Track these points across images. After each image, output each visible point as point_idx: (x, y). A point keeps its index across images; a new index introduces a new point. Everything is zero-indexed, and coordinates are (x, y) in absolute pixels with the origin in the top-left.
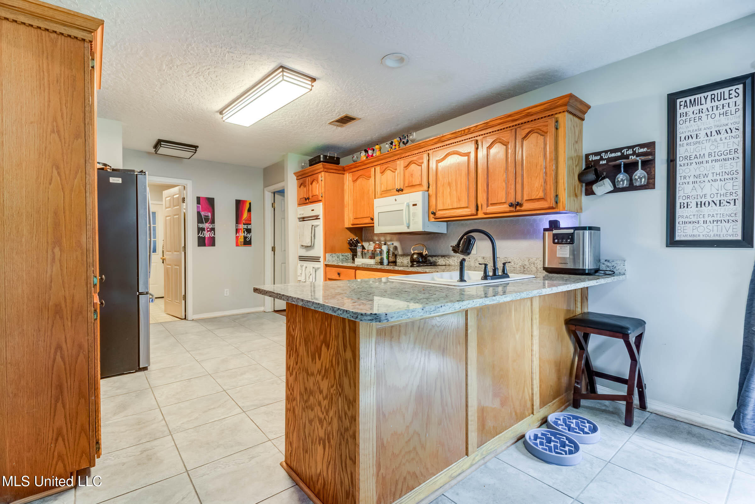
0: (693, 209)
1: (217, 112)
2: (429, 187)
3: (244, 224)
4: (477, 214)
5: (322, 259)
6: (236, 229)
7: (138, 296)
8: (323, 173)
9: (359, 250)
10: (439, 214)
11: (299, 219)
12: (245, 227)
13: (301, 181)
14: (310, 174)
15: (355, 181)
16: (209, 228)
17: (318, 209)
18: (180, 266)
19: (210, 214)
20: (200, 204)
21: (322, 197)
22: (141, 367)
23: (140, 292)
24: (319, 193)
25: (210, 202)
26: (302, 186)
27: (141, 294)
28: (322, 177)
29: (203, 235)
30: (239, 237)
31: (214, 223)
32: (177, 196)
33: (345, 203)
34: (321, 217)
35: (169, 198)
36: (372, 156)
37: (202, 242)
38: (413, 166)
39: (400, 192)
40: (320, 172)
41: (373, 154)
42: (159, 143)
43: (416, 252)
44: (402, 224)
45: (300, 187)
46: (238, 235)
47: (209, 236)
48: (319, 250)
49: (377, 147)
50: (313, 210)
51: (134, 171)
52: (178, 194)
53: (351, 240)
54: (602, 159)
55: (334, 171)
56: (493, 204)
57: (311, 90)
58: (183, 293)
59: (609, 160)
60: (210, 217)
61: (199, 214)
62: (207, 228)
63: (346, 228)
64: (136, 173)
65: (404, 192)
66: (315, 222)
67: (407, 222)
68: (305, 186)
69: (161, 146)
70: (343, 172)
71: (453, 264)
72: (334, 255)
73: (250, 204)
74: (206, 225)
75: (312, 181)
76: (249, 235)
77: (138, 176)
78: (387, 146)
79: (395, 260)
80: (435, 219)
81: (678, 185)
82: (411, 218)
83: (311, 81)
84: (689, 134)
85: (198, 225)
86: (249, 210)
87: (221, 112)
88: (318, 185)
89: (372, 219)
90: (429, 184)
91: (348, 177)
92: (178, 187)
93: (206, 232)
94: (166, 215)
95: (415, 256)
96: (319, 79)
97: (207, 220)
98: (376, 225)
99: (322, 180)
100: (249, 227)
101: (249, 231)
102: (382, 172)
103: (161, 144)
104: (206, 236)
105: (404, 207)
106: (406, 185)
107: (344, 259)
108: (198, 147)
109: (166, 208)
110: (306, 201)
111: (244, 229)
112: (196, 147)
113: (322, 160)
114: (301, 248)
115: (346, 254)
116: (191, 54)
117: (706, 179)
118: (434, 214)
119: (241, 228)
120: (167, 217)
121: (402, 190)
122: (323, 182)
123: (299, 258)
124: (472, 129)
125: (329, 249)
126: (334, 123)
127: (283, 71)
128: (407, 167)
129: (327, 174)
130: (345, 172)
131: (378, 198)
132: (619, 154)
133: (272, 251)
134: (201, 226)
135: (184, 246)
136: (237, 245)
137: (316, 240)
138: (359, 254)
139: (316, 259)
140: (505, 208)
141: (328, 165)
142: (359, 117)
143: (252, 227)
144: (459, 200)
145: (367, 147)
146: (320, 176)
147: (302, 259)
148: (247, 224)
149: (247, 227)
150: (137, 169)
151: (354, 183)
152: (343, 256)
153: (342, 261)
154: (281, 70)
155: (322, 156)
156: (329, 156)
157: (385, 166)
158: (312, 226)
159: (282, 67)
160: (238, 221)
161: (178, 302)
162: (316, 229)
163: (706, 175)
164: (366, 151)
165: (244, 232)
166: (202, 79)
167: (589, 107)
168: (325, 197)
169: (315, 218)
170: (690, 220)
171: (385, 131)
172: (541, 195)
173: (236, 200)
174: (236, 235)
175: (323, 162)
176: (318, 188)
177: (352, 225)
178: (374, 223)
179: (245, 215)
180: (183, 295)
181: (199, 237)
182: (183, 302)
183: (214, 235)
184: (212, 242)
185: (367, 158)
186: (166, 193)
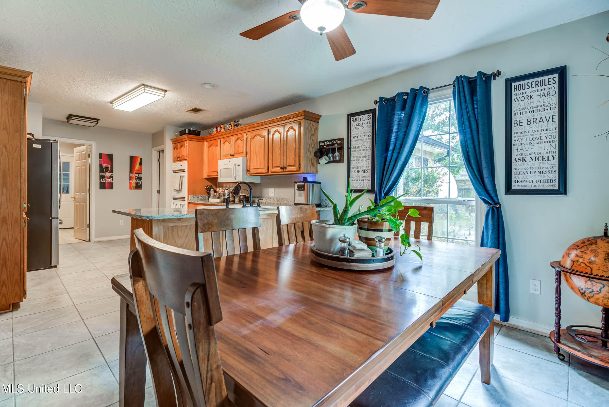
0: (356, 173)
1: (109, 102)
2: (247, 155)
3: (136, 174)
4: (268, 173)
5: (186, 199)
6: (130, 177)
7: (51, 220)
8: (188, 141)
9: (212, 193)
10: (252, 171)
11: (173, 171)
12: (137, 175)
13: (175, 145)
14: (180, 141)
15: (209, 147)
16: (108, 176)
17: (185, 165)
18: (86, 203)
19: (109, 166)
20: (102, 159)
21: (187, 157)
22: (52, 265)
23: (52, 217)
24: (185, 154)
25: (110, 157)
26: (175, 149)
27: (54, 218)
28: (187, 144)
29: (104, 181)
30: (132, 182)
31: (113, 172)
32: (85, 152)
33: (204, 161)
34: (186, 170)
35: (79, 153)
36: (220, 131)
37: (103, 186)
38: (239, 141)
39: (233, 157)
40: (186, 141)
41: (220, 130)
42: (70, 117)
43: (242, 194)
44: (232, 177)
45: (174, 149)
46: (131, 181)
47: (108, 182)
48: (184, 193)
49: (222, 126)
50: (181, 166)
51: (50, 140)
52: (85, 151)
53: (208, 186)
54: (325, 145)
55: (196, 140)
56: (275, 167)
57: (164, 97)
58: (88, 223)
59: (328, 145)
60: (110, 168)
61: (101, 166)
62: (107, 176)
63: (204, 178)
64: (51, 142)
65: (235, 157)
66: (182, 174)
67: (235, 176)
68: (177, 149)
69: (71, 119)
70: (203, 141)
71: (263, 202)
72: (195, 196)
73: (141, 159)
74: (106, 174)
75: (181, 146)
76: (140, 182)
77: (53, 143)
78: (227, 126)
79: (234, 200)
80: (250, 174)
81: (351, 161)
82: (237, 173)
83: (164, 92)
84: (355, 135)
85: (100, 174)
86: (140, 164)
87: (111, 103)
88: (184, 149)
89: (218, 173)
90: (247, 152)
91: (206, 144)
92: (85, 146)
93: (106, 179)
94: (76, 166)
95: (242, 197)
96: (168, 91)
97: (107, 170)
98: (219, 177)
99: (187, 146)
100: (140, 175)
101: (140, 178)
102: (224, 143)
103: (71, 118)
104: (106, 182)
105: (232, 166)
106: (236, 152)
107: (203, 199)
108: (99, 120)
109: (76, 160)
110: (178, 159)
111: (136, 177)
112: (98, 120)
113: (187, 132)
114: (174, 191)
115: (204, 196)
116: (86, 77)
117: (360, 159)
118: (249, 171)
119: (133, 176)
120: (77, 167)
121: (234, 155)
122: (188, 147)
123: (173, 198)
124: (266, 123)
125: (191, 192)
126: (189, 111)
127: (144, 87)
128: (236, 141)
129: (190, 142)
130: (204, 141)
131: (222, 159)
132: (331, 143)
133: (158, 193)
134: (102, 174)
135: (89, 188)
136: (130, 188)
137: (183, 186)
138: (212, 195)
139: (182, 199)
140: (279, 169)
141: (191, 136)
142: (204, 109)
143: (143, 175)
144: (260, 164)
145: (217, 125)
146: (186, 143)
147: (175, 198)
148: (138, 174)
149: (138, 176)
150: (52, 138)
151: (209, 149)
152: (201, 197)
153: (201, 200)
154: (143, 86)
155: (187, 130)
156: (192, 130)
157: (225, 139)
158: (180, 176)
159: (143, 85)
160: (131, 171)
161: (84, 229)
162: (183, 178)
163: (360, 157)
164: (217, 128)
165: (136, 179)
166: (95, 87)
167: (321, 116)
168: (189, 158)
169: (183, 171)
170: (355, 179)
171: (227, 116)
172: (293, 163)
173: (130, 156)
174: (130, 181)
175: (188, 134)
176: (185, 151)
177: (208, 176)
178: (218, 176)
179: (137, 167)
180: (88, 224)
181: (100, 182)
182: (88, 229)
183: (113, 181)
184: (111, 186)
185: (217, 132)
186: (76, 149)
